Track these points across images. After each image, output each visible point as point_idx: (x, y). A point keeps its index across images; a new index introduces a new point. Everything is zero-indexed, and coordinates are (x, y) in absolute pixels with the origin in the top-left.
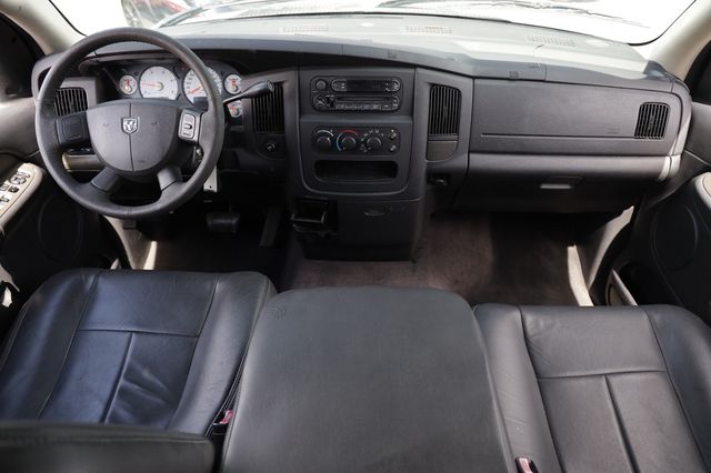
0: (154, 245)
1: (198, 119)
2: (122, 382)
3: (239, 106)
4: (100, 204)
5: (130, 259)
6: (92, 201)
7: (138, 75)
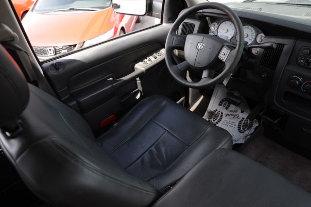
0: (202, 97)
1: (229, 52)
2: (153, 148)
3: (258, 50)
4: (176, 75)
5: (190, 99)
6: (174, 73)
7: (219, 24)
